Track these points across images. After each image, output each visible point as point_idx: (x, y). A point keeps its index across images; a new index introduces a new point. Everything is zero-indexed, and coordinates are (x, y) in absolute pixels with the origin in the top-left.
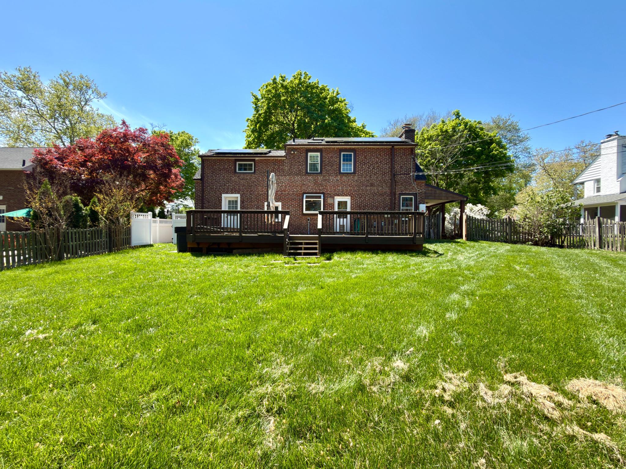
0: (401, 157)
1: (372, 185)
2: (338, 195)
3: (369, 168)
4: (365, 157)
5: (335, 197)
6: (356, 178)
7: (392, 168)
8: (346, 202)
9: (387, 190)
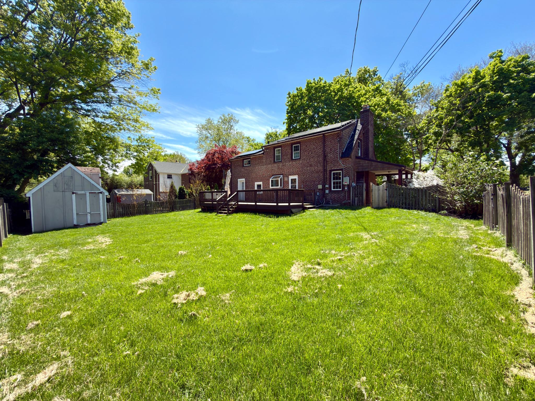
0: (331, 141)
1: (311, 166)
2: (291, 175)
3: (309, 154)
4: (306, 146)
5: (290, 176)
6: (301, 162)
7: (324, 151)
8: (296, 179)
9: (321, 168)
